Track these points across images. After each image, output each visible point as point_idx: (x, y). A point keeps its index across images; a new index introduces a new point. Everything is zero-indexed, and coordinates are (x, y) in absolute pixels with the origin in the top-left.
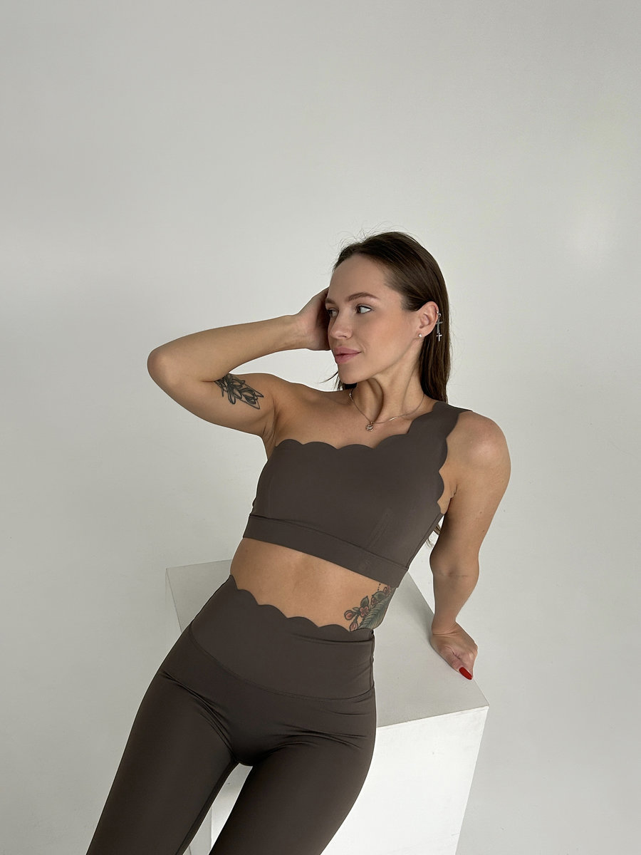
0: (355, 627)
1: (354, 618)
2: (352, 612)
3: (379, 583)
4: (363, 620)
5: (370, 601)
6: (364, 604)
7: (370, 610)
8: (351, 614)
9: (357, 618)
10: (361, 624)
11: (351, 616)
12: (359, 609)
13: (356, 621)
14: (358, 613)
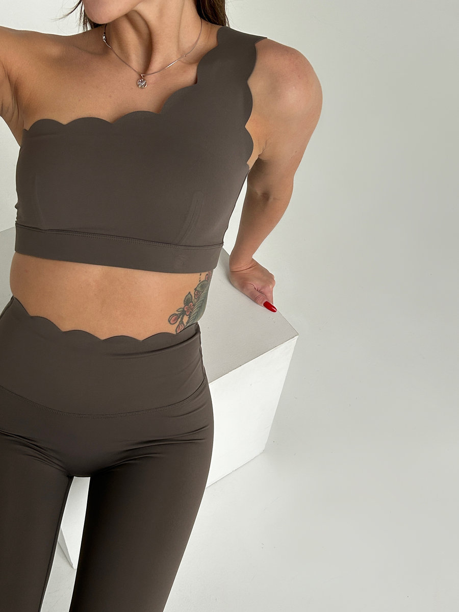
0: (182, 328)
1: (179, 320)
2: (176, 314)
3: (199, 274)
4: (189, 318)
5: (193, 295)
6: (187, 301)
7: (194, 305)
8: (175, 318)
9: (182, 319)
10: (187, 323)
11: (176, 320)
12: (184, 308)
13: (182, 322)
14: (183, 313)
